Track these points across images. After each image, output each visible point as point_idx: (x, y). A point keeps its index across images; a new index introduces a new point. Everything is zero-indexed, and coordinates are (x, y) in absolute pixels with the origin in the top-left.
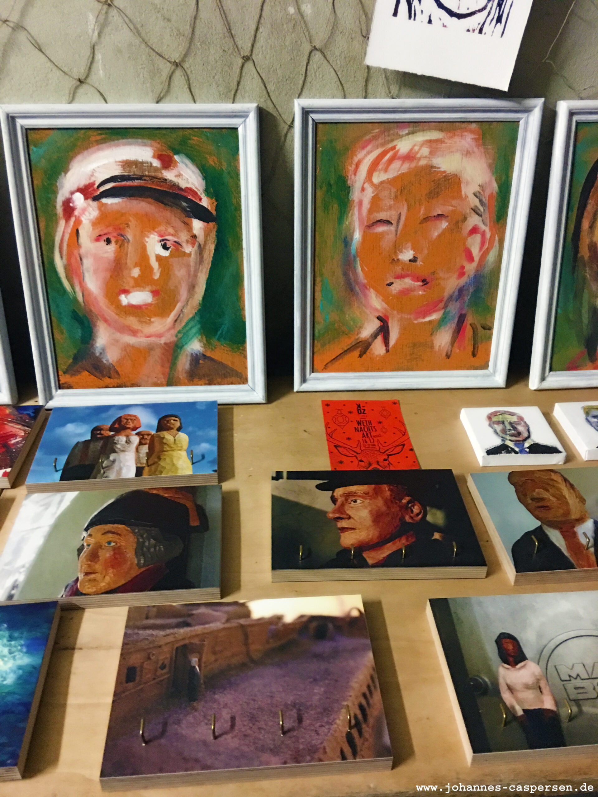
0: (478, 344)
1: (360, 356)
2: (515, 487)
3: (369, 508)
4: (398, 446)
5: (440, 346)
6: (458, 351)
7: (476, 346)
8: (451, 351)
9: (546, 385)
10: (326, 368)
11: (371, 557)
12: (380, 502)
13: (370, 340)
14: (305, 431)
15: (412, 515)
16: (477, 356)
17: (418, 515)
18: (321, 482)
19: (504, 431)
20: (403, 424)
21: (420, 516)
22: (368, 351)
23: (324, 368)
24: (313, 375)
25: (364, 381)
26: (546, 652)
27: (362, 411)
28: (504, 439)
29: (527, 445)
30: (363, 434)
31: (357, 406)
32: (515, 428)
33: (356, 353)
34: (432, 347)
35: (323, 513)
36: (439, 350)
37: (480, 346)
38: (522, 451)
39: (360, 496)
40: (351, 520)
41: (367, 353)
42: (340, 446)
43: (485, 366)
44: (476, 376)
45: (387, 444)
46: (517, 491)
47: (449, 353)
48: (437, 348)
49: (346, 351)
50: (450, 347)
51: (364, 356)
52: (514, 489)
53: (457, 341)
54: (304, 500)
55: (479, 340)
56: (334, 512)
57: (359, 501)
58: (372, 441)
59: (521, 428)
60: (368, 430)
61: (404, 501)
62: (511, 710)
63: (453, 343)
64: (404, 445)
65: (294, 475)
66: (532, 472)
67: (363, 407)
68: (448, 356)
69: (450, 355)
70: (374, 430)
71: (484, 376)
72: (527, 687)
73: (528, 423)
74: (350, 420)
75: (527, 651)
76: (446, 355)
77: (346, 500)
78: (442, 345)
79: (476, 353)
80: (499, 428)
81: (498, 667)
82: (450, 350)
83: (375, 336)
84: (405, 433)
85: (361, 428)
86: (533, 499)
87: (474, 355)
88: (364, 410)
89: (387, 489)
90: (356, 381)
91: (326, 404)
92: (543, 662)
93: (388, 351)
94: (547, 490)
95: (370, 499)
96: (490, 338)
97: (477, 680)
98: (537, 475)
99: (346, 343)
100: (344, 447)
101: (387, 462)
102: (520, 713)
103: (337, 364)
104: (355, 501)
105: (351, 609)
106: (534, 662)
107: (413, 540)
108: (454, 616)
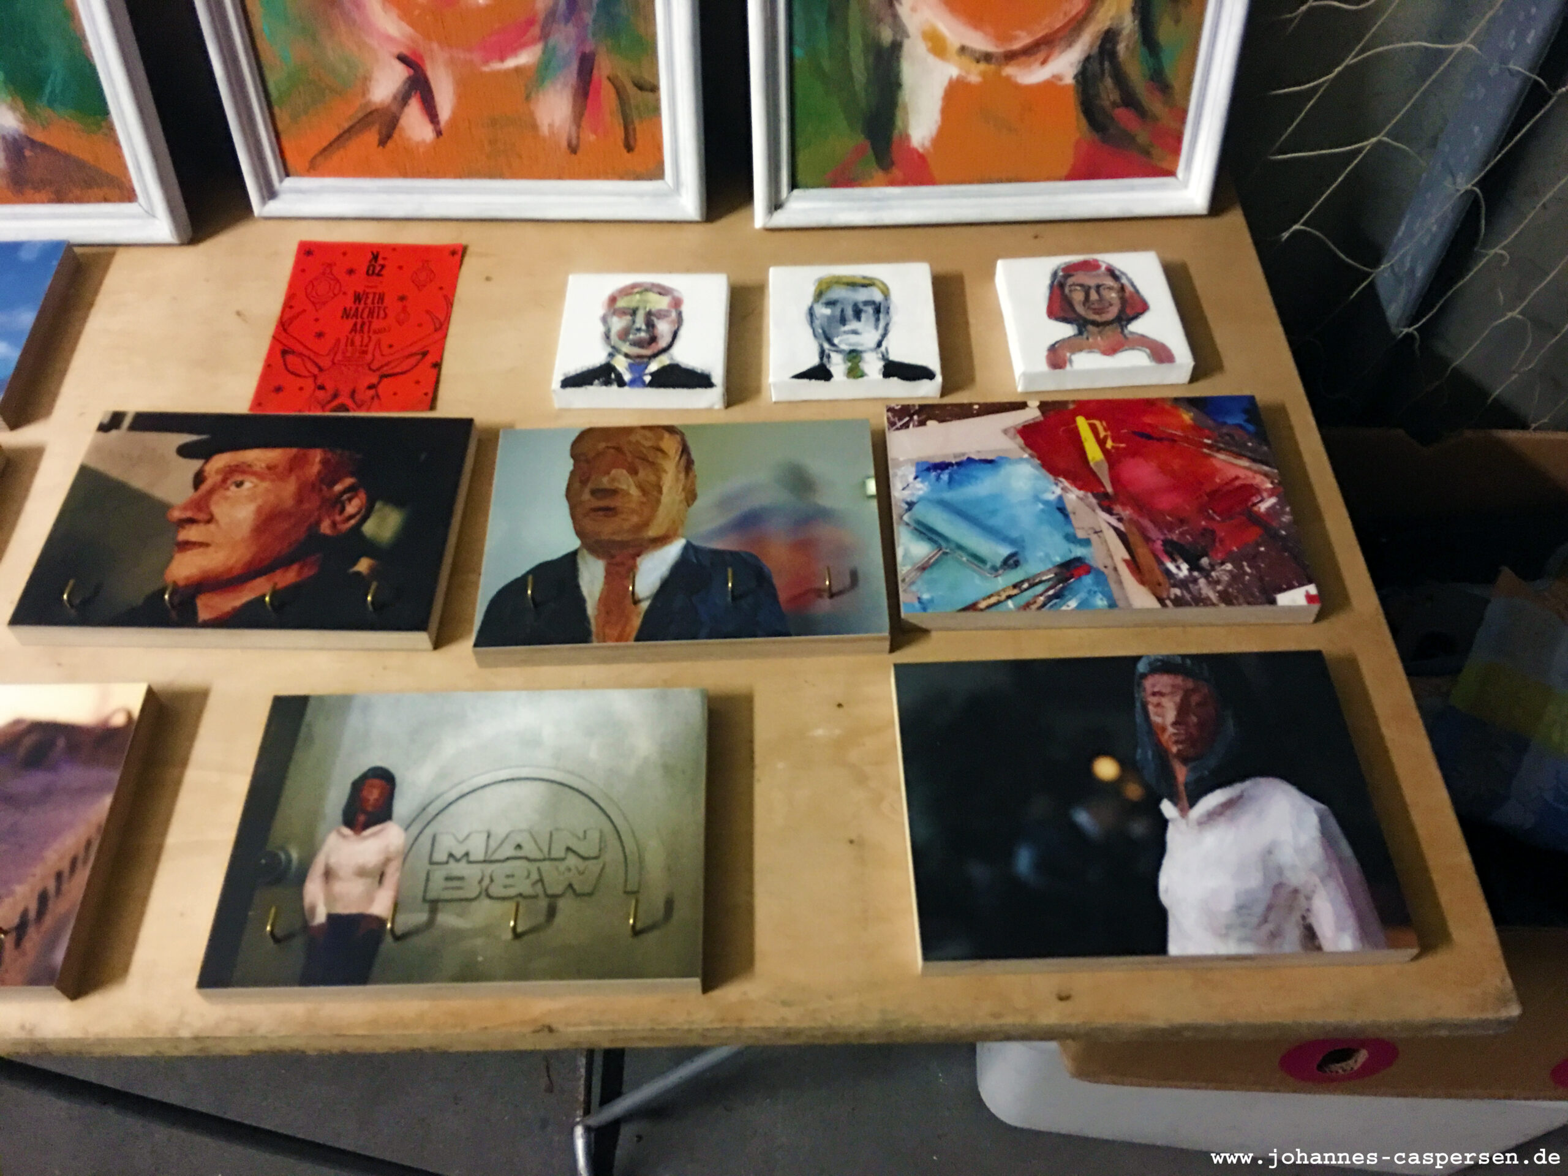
0: (633, 122)
1: (383, 142)
2: (575, 465)
3: (260, 501)
4: (411, 355)
5: (551, 126)
6: (592, 137)
7: (631, 127)
8: (578, 138)
9: (781, 219)
10: (314, 167)
11: (207, 606)
12: (289, 488)
13: (394, 108)
14: (238, 313)
15: (338, 518)
16: (636, 150)
17: (351, 517)
18: (193, 438)
19: (624, 335)
20: (449, 304)
21: (353, 522)
22: (397, 131)
23: (310, 168)
24: (289, 182)
25: (401, 197)
26: (432, 810)
27: (378, 268)
28: (614, 352)
29: (654, 366)
30: (355, 324)
31: (370, 256)
32: (650, 325)
33: (372, 136)
34: (534, 127)
35: (164, 507)
36: (552, 133)
37: (638, 128)
38: (637, 382)
39: (254, 474)
40: (212, 527)
41: (396, 136)
42: (293, 352)
43: (656, 172)
44: (641, 195)
45: (392, 350)
46: (572, 473)
47: (574, 142)
48: (545, 130)
49: (349, 130)
50: (574, 129)
51: (390, 144)
52: (571, 468)
53: (586, 114)
54: (138, 480)
55: (634, 114)
56: (185, 508)
57: (247, 485)
58: (366, 340)
59: (663, 328)
60: (371, 313)
61: (338, 488)
62: (307, 913)
63: (578, 116)
64: (425, 354)
65: (148, 422)
66: (627, 431)
67: (384, 259)
68: (573, 149)
69: (578, 146)
70: (382, 314)
71: (656, 195)
72: (362, 872)
73: (685, 316)
74: (343, 290)
75: (402, 806)
76: (569, 145)
77: (224, 480)
78: (557, 123)
79: (632, 142)
80: (618, 324)
81: (329, 831)
82: (574, 135)
83: (403, 99)
84: (441, 325)
85: (357, 309)
86: (593, 492)
87: (629, 148)
88: (383, 267)
89: (318, 459)
90: (384, 197)
91: (307, 251)
92: (415, 830)
93: (439, 133)
94: (633, 472)
95: (273, 481)
96: (656, 110)
97: (276, 855)
98: (633, 438)
99: (344, 115)
100: (301, 355)
101: (372, 392)
102: (321, 917)
103: (336, 157)
104: (239, 484)
105: (114, 713)
106: (401, 826)
107: (312, 573)
108: (304, 730)
